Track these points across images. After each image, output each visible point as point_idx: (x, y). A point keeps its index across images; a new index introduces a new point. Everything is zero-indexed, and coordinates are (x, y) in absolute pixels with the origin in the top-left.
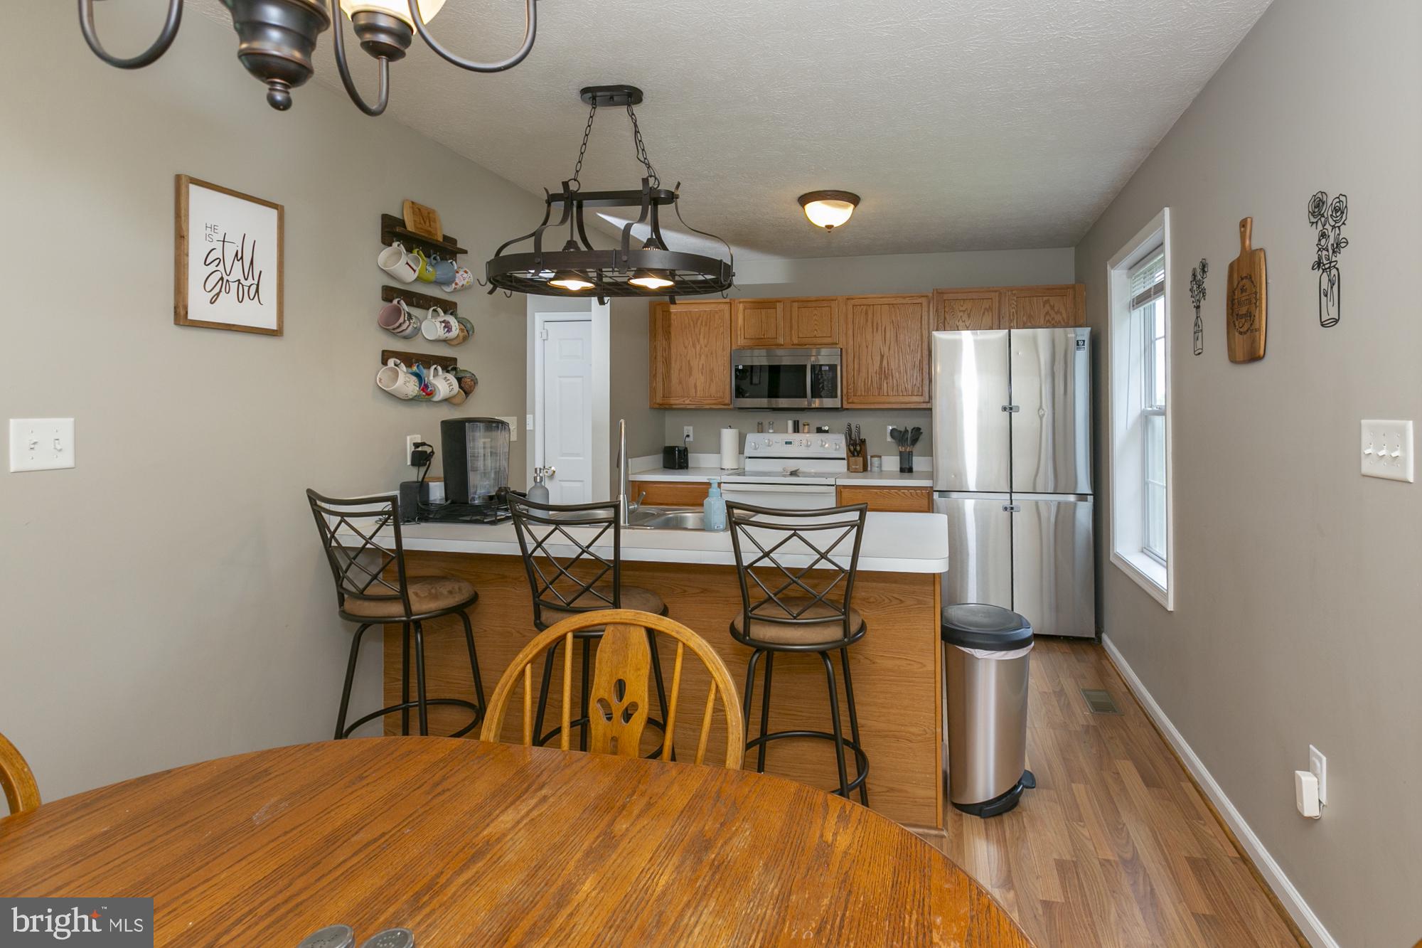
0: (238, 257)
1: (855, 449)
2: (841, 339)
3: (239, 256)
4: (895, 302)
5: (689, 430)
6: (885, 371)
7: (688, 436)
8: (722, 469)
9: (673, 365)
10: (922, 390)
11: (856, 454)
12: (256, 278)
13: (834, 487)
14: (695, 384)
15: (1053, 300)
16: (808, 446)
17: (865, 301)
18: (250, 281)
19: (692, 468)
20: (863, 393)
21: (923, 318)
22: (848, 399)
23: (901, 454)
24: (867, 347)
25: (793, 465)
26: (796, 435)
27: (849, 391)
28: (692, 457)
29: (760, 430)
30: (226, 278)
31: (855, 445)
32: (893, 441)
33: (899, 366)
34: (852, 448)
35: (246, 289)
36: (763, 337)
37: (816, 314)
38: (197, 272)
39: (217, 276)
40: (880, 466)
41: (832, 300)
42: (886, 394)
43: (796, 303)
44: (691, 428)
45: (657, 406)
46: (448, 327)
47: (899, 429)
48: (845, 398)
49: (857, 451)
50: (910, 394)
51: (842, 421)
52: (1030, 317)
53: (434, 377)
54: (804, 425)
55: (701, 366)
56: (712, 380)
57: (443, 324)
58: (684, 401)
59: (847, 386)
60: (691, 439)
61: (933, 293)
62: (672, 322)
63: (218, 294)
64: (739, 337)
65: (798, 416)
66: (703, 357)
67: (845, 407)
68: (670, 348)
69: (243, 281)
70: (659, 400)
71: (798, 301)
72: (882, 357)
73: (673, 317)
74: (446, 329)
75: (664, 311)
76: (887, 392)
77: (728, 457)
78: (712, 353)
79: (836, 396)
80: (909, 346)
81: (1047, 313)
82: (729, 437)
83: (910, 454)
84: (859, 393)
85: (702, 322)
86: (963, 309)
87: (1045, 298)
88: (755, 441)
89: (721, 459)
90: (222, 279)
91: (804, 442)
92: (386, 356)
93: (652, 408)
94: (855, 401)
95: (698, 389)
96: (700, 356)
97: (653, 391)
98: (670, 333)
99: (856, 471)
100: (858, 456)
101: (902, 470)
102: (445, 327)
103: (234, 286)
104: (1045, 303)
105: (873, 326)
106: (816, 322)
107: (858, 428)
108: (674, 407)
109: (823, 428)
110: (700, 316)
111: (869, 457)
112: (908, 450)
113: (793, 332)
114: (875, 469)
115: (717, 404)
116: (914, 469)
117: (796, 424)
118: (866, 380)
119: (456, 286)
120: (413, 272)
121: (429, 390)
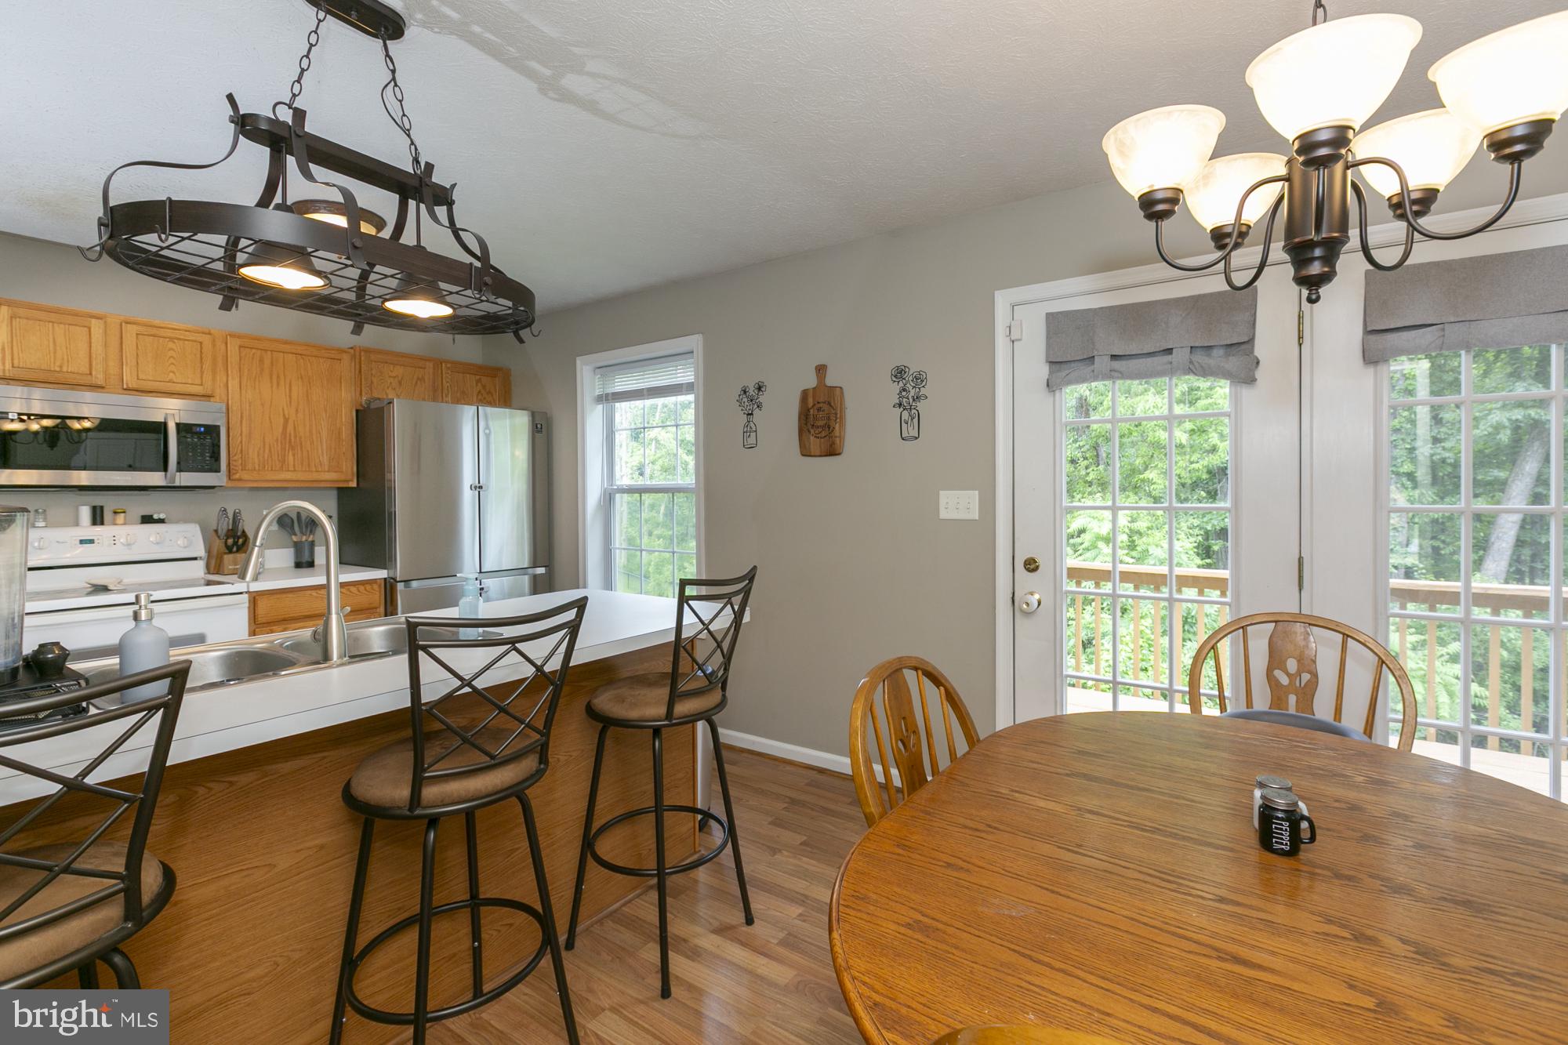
1: (235, 543)
4: (304, 353)
6: (290, 440)
11: (235, 549)
13: (246, 596)
15: (484, 380)
16: (129, 544)
17: (257, 344)
20: (256, 467)
22: (239, 474)
23: (297, 547)
24: (263, 405)
26: (98, 529)
27: (240, 463)
31: (235, 536)
33: (311, 432)
34: (230, 541)
36: (55, 369)
37: (171, 349)
41: (202, 333)
42: (291, 469)
43: (134, 326)
48: (231, 474)
49: (237, 545)
50: (326, 469)
52: (463, 392)
54: (115, 513)
59: (236, 456)
61: (356, 350)
65: (99, 499)
67: (226, 485)
71: (137, 324)
72: (286, 420)
76: (294, 465)
79: (218, 470)
80: (325, 410)
81: (479, 392)
83: (311, 545)
84: (250, 466)
86: (394, 374)
87: (478, 377)
91: (121, 538)
94: (245, 476)
99: (234, 572)
100: (237, 551)
101: (298, 565)
104: (478, 381)
105: (270, 378)
106: (172, 360)
109: (156, 517)
112: (310, 539)
113: (127, 369)
116: (316, 563)
117: (98, 512)
118: (261, 452)
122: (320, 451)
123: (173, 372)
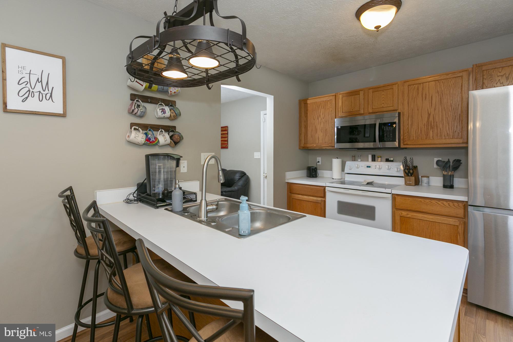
2: (400, 107)
3: (40, 80)
4: (441, 79)
5: (319, 159)
6: (431, 124)
7: (319, 162)
8: (333, 179)
9: (309, 128)
10: (462, 134)
11: (410, 175)
12: (50, 90)
13: (390, 195)
14: (318, 137)
16: (380, 169)
17: (417, 82)
18: (47, 91)
19: (320, 177)
20: (415, 138)
21: (463, 86)
22: (404, 142)
23: (444, 176)
24: (418, 110)
25: (370, 179)
26: (373, 163)
27: (404, 137)
28: (319, 171)
29: (353, 160)
30: (31, 90)
31: (409, 169)
32: (439, 167)
33: (442, 119)
34: (407, 171)
35: (44, 95)
36: (352, 111)
37: (384, 95)
38: (13, 87)
39: (26, 90)
40: (428, 183)
41: (394, 85)
42: (431, 138)
43: (371, 90)
44: (320, 158)
45: (302, 148)
46: (163, 111)
47: (443, 160)
48: (402, 142)
49: (410, 173)
50: (451, 137)
51: (401, 155)
53: (159, 135)
54: (378, 157)
55: (321, 128)
56: (326, 135)
57: (161, 110)
58: (313, 146)
59: (404, 135)
60: (320, 163)
61: (473, 68)
62: (308, 108)
63: (27, 98)
64: (339, 111)
65: (374, 152)
66: (322, 124)
67: (402, 146)
68: (307, 120)
69: (42, 92)
70: (302, 145)
71: (372, 89)
72: (429, 115)
73: (309, 106)
74: (163, 112)
75: (305, 104)
76: (433, 137)
77: (336, 172)
78: (326, 122)
79: (395, 141)
80: (451, 106)
82: (336, 163)
83: (452, 177)
84: (412, 139)
85: (322, 106)
88: (351, 165)
89: (332, 174)
90: (29, 91)
91: (378, 166)
92: (132, 125)
93: (300, 149)
94: (409, 143)
95: (320, 139)
96: (321, 123)
97: (300, 141)
98: (307, 113)
99: (410, 185)
100: (411, 176)
101: (445, 186)
102: (162, 112)
103: (37, 95)
105: (422, 96)
106: (383, 99)
107: (412, 160)
108: (309, 148)
109: (390, 159)
110: (321, 104)
111: (420, 177)
112: (450, 174)
113: (369, 106)
114: (424, 184)
115: (329, 147)
116: (454, 186)
117: (374, 156)
118: (417, 131)
119: (171, 93)
120: (142, 86)
121: (151, 140)
122: (447, 128)
123: (384, 103)
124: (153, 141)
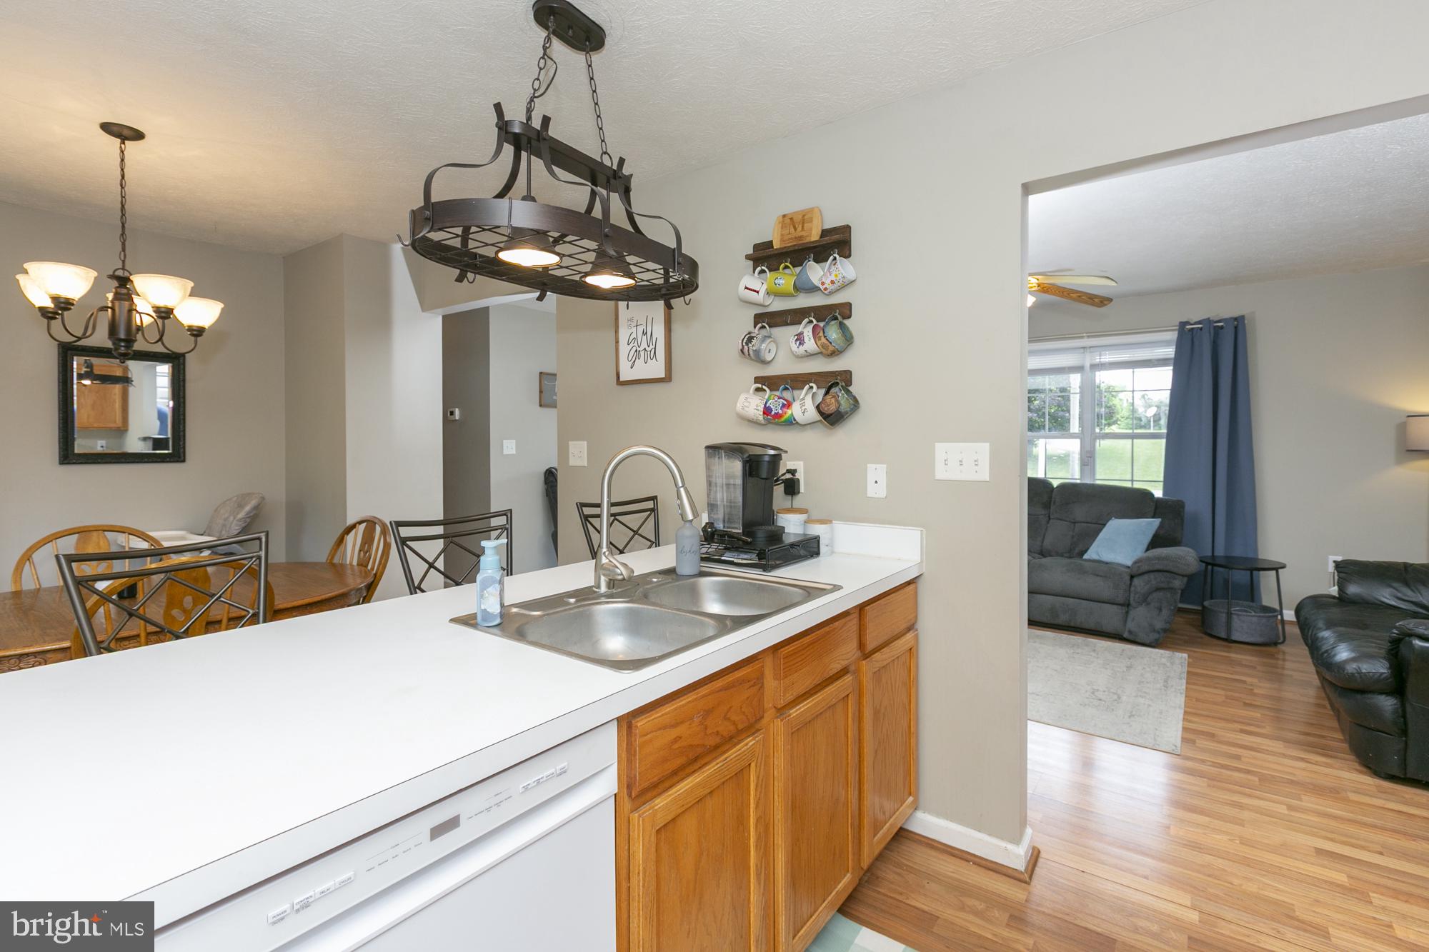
0: (644, 333)
12: (654, 344)
18: (651, 347)
30: (638, 349)
35: (649, 353)
38: (624, 349)
39: (634, 349)
46: (800, 339)
53: (800, 397)
57: (796, 337)
63: (634, 361)
69: (647, 348)
74: (798, 342)
90: (636, 351)
92: (757, 380)
102: (796, 340)
103: (642, 353)
119: (824, 287)
120: (756, 294)
121: (773, 413)
124: (778, 416)
